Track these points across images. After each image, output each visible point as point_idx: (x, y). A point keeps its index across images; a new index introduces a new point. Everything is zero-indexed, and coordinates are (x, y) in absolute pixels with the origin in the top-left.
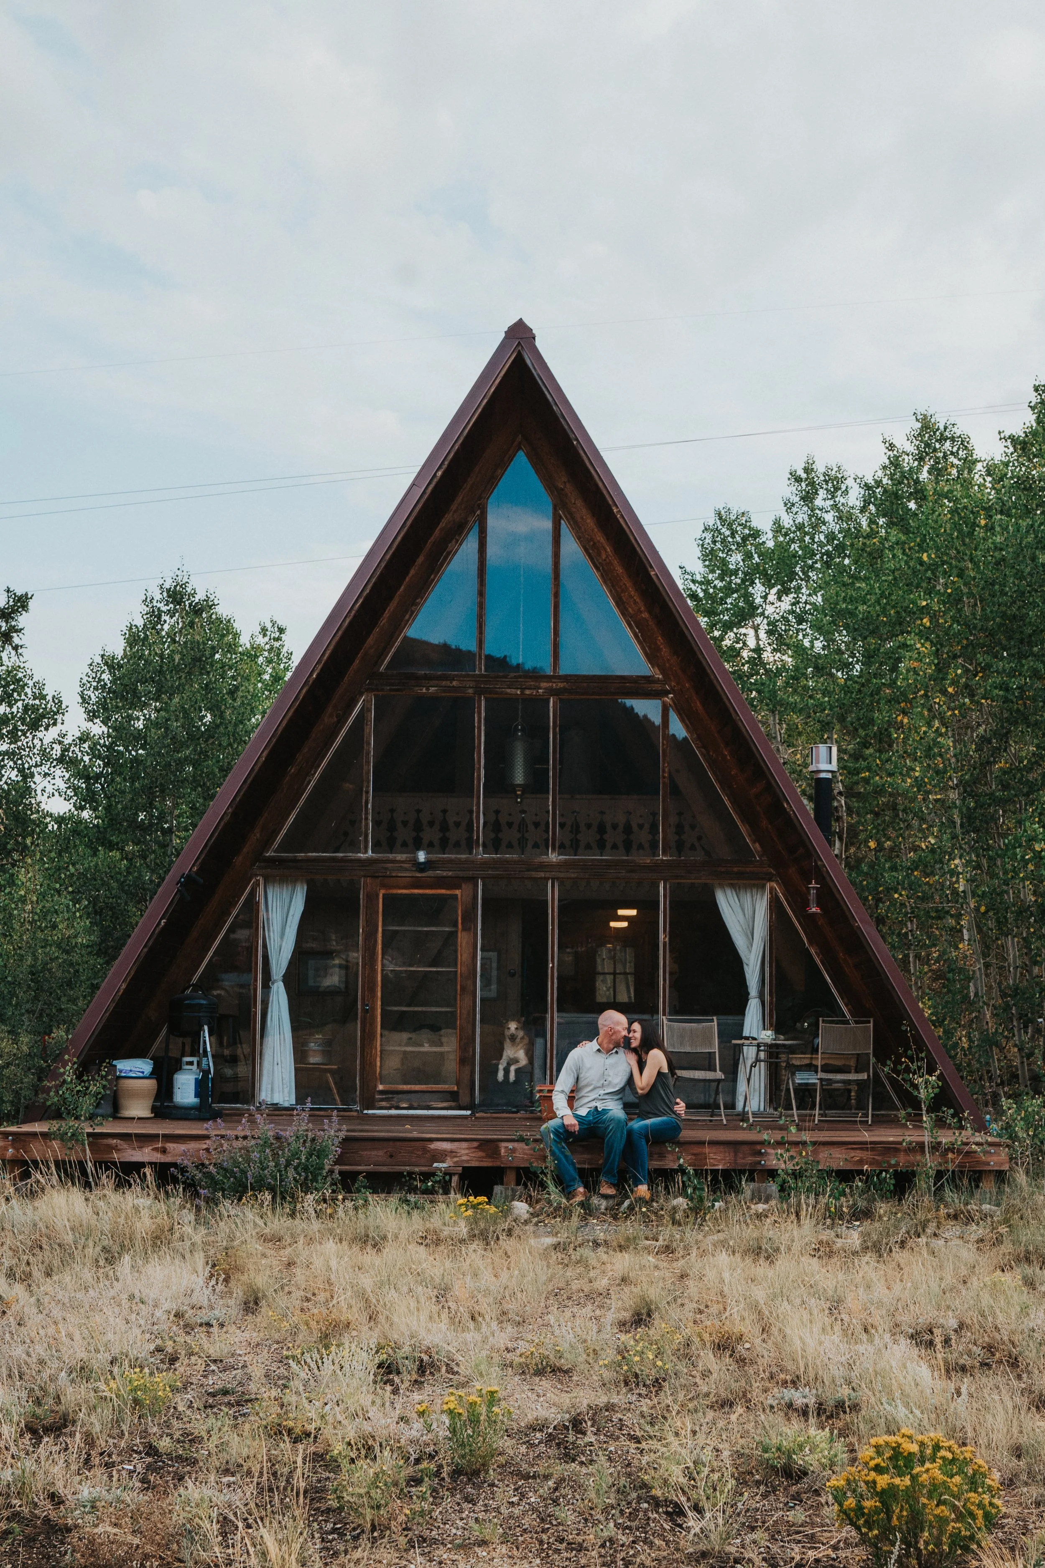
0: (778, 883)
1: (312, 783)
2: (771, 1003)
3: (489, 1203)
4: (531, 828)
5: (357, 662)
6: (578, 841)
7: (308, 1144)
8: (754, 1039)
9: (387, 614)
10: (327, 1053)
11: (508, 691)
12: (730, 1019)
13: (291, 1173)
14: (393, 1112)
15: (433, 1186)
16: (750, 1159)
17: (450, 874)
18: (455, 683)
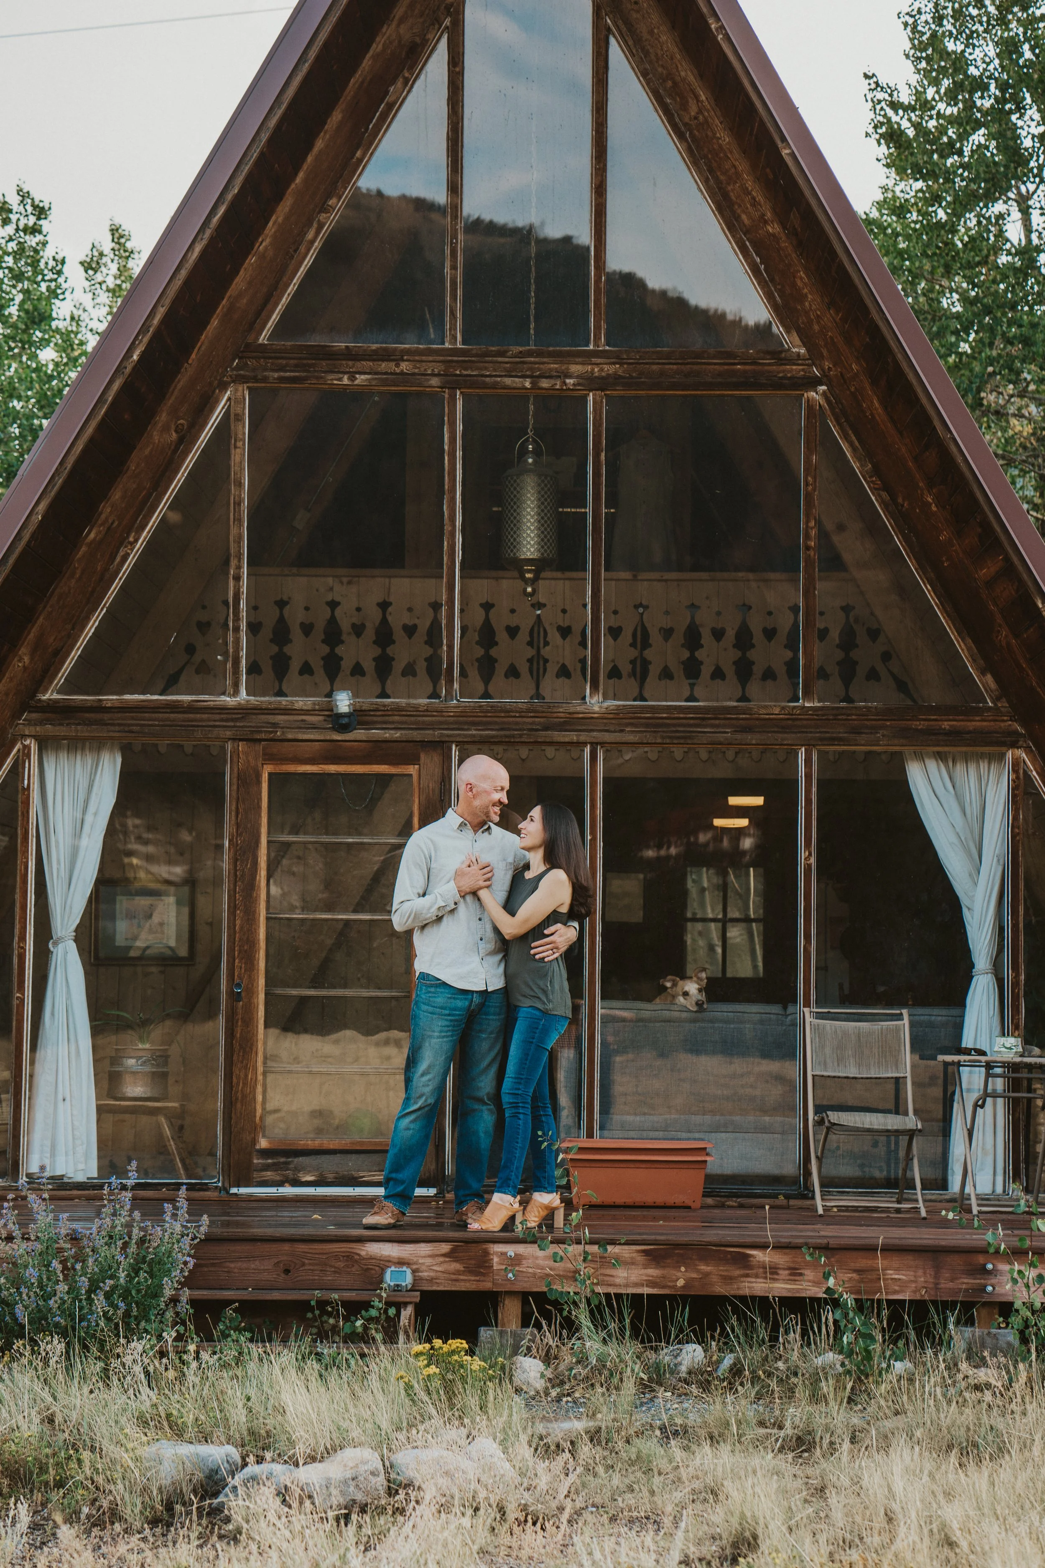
0: (1028, 750)
1: (131, 561)
2: (1015, 984)
3: (471, 1352)
4: (554, 637)
5: (215, 322)
6: (645, 664)
7: (133, 1249)
8: (982, 1053)
9: (271, 228)
10: (160, 1077)
11: (508, 381)
12: (938, 1015)
13: (100, 1302)
14: (288, 1191)
15: (366, 1328)
16: (966, 1282)
17: (397, 735)
18: (404, 366)
